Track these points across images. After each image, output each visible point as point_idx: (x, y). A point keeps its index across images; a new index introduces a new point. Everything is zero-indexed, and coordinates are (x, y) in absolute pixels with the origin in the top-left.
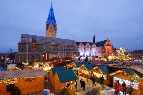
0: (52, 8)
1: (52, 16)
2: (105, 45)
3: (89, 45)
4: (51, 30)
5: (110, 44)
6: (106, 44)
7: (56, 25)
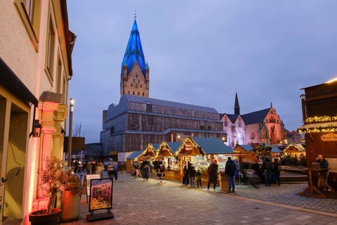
0: (137, 29)
1: (137, 47)
2: (267, 120)
3: (228, 120)
4: (137, 81)
5: (276, 119)
6: (268, 117)
7: (148, 71)
